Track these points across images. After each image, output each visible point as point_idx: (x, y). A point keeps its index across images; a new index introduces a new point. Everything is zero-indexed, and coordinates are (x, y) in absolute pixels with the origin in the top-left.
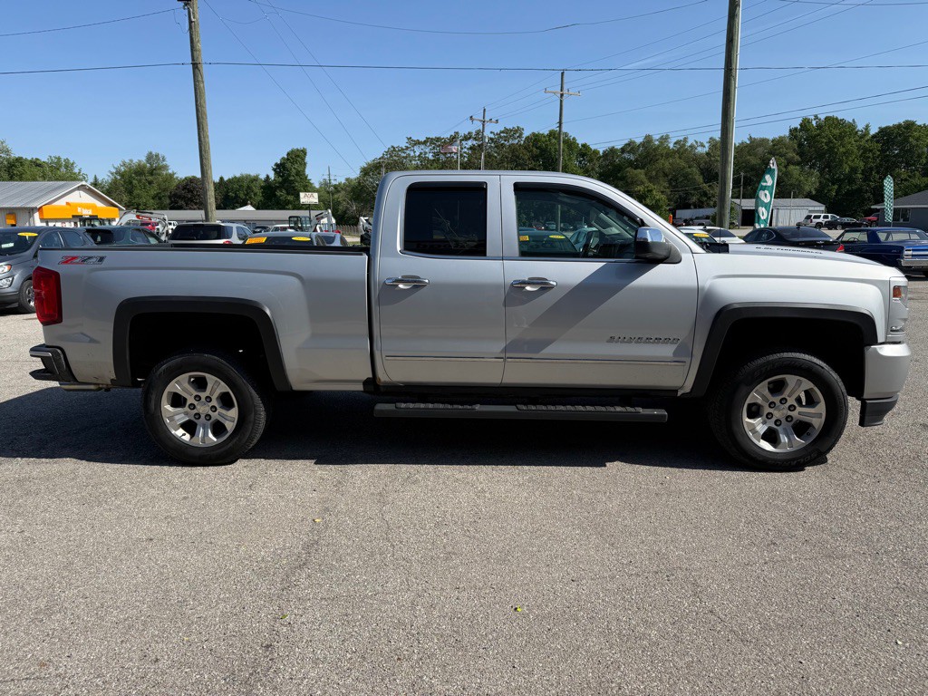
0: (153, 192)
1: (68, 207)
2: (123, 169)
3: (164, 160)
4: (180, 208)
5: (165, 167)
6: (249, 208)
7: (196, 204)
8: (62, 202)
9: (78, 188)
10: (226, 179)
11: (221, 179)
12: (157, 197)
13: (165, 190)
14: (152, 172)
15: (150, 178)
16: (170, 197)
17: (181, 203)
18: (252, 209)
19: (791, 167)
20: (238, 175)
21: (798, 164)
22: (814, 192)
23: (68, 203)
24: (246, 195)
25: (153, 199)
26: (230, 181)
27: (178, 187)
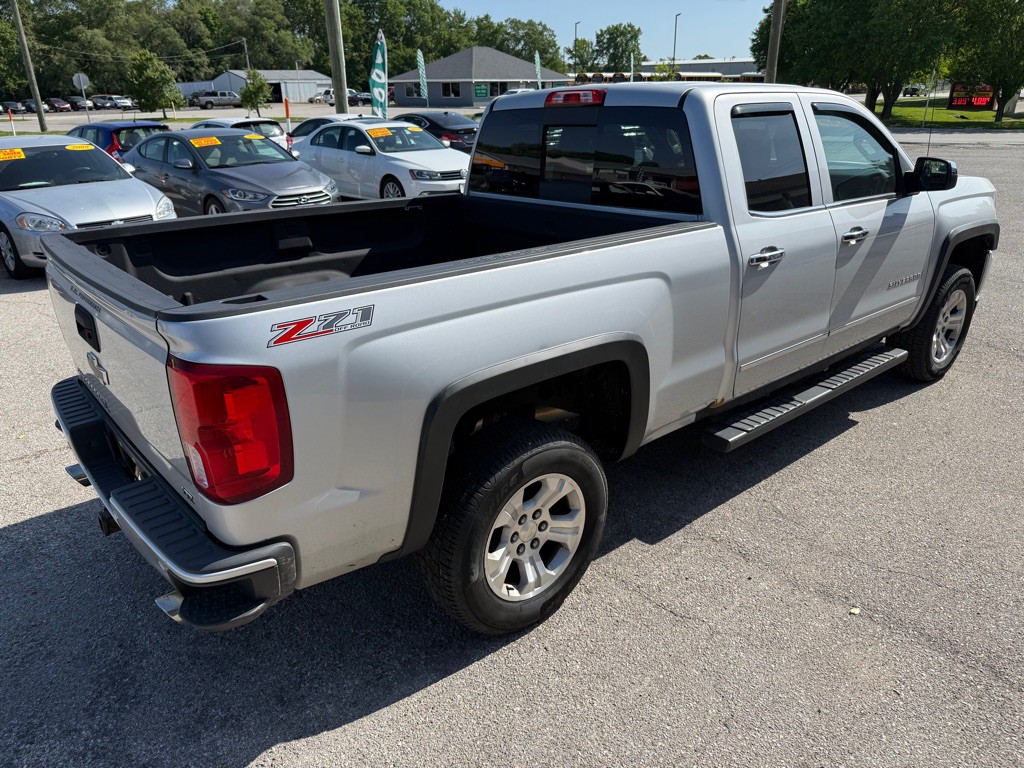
19: (282, 33)
21: (287, 28)
22: (312, 63)
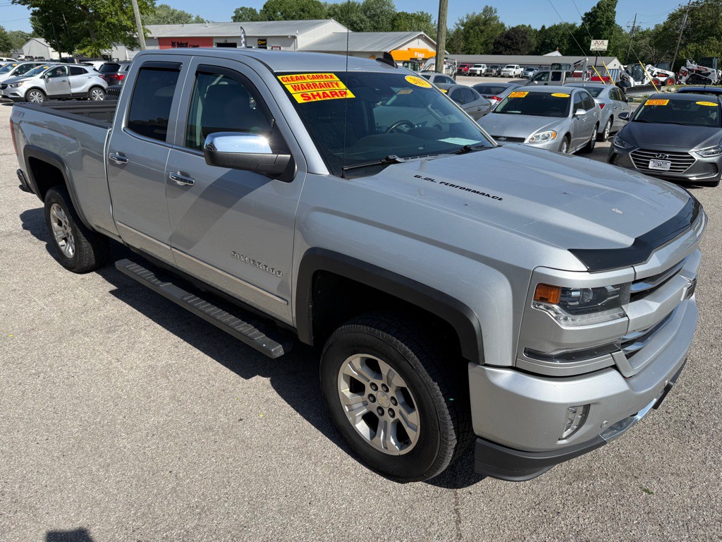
0: (482, 40)
1: (409, 52)
2: (465, 21)
3: (495, 12)
4: (500, 53)
5: (495, 18)
6: (557, 54)
7: (513, 50)
8: (405, 48)
9: (418, 37)
10: (547, 28)
11: (543, 27)
12: (485, 44)
13: (491, 38)
14: (485, 23)
15: (482, 28)
16: (494, 44)
17: (501, 48)
18: (559, 54)
20: (557, 24)
23: (409, 49)
24: (559, 41)
25: (482, 45)
26: (550, 29)
27: (502, 35)
